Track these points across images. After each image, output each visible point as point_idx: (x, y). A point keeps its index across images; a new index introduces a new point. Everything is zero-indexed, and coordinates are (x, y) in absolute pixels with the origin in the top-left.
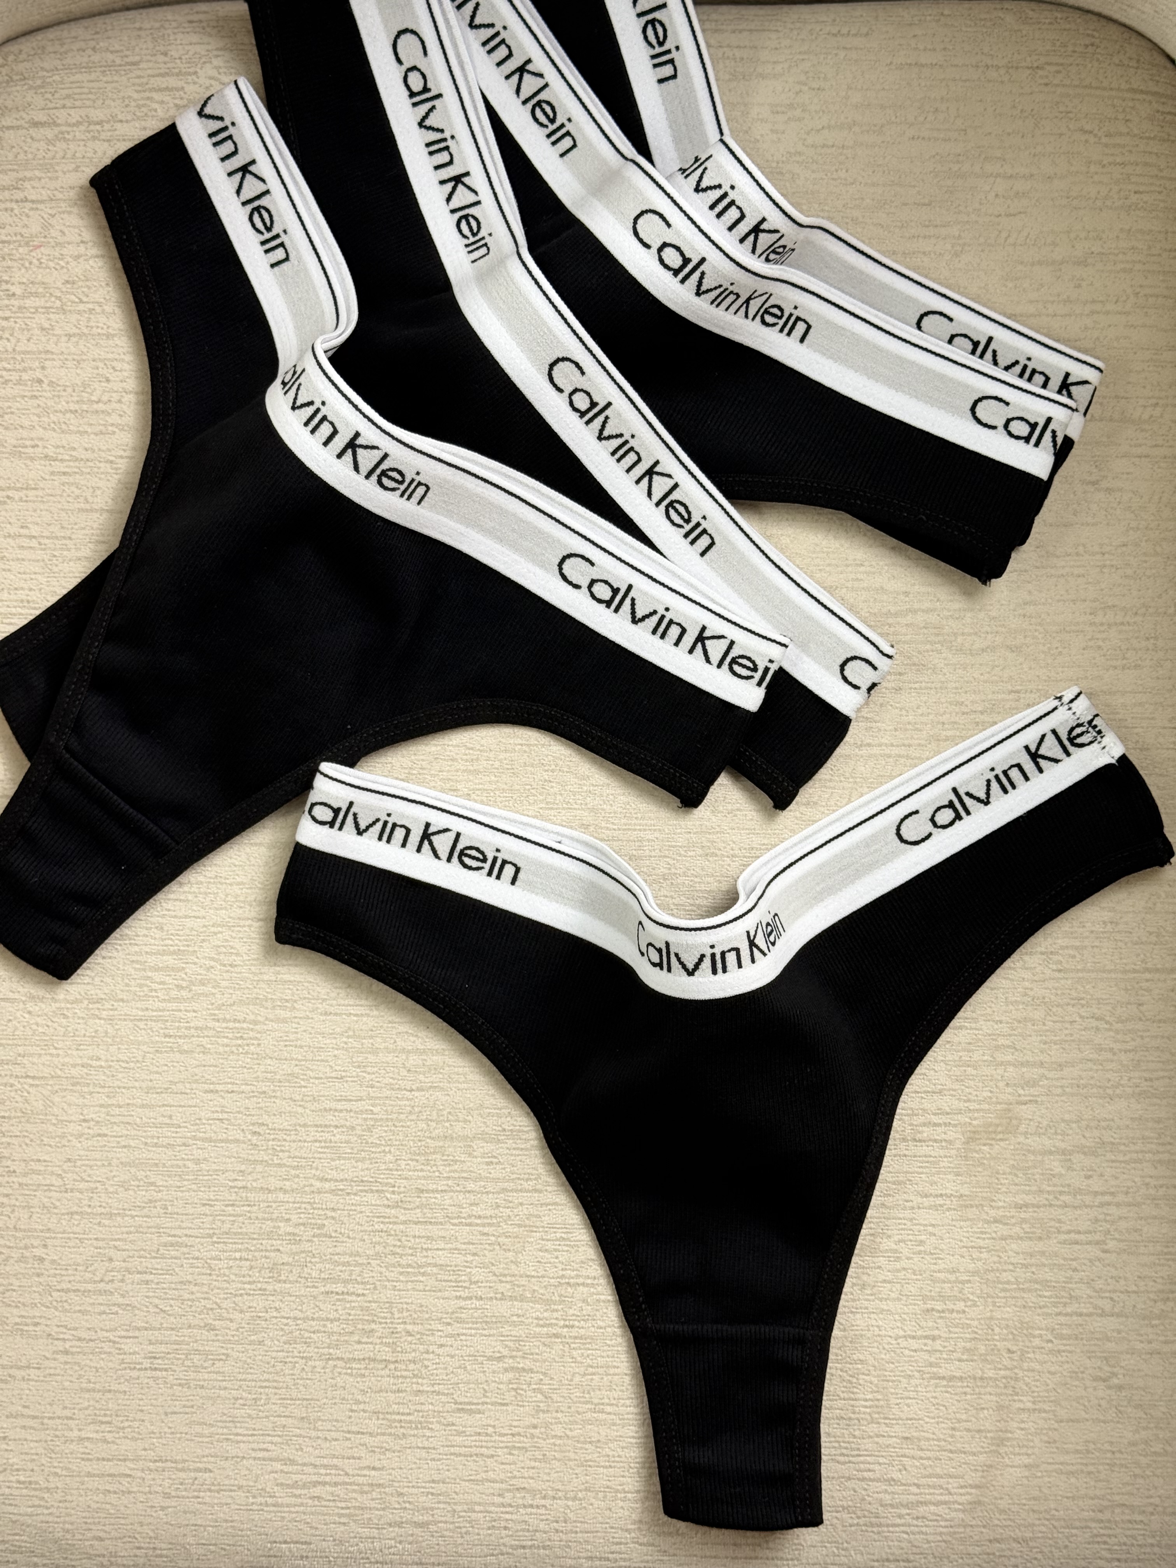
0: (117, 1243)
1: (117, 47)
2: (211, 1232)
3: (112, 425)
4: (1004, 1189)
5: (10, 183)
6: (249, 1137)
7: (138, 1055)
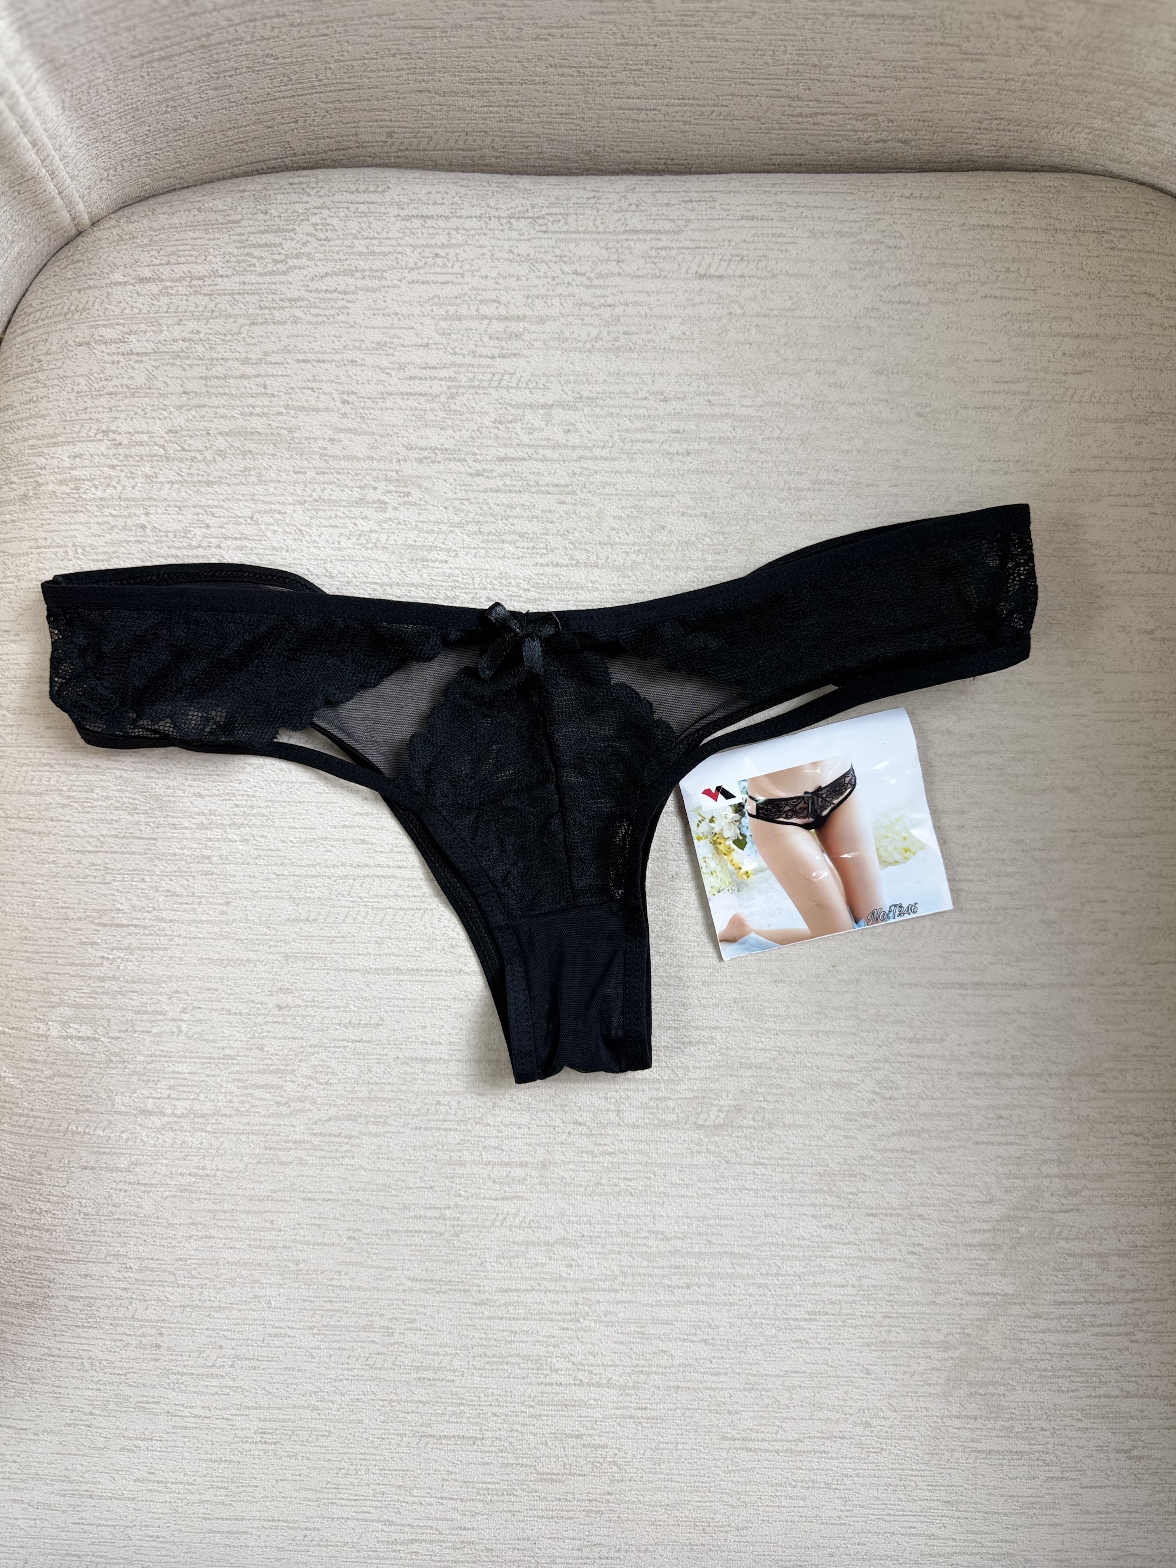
0: (226, 1333)
1: (221, 207)
5: (116, 336)
6: (345, 1240)
7: (241, 1166)
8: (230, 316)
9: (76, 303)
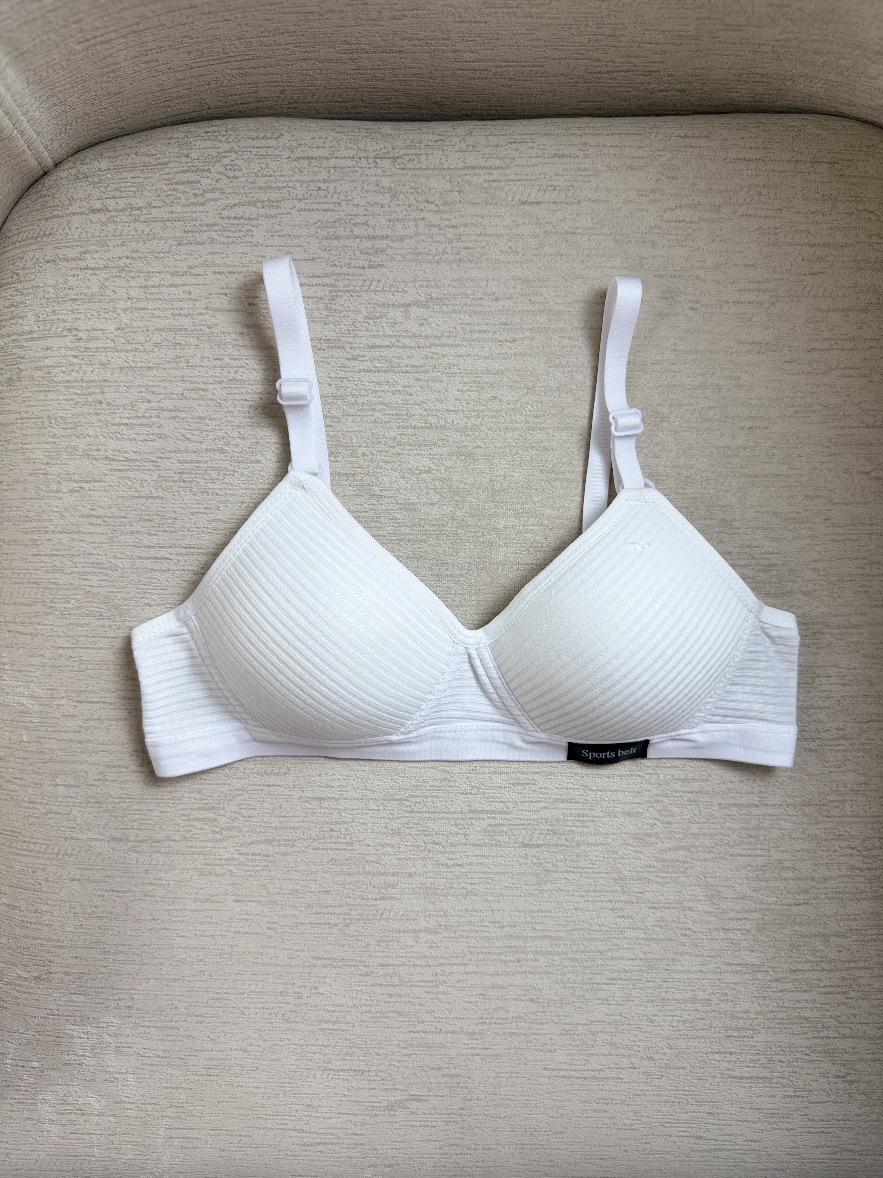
1: (153, 152)
2: (242, 991)
3: (153, 434)
4: (783, 960)
5: (76, 255)
6: (265, 930)
7: (187, 877)
8: (161, 238)
9: (44, 229)
